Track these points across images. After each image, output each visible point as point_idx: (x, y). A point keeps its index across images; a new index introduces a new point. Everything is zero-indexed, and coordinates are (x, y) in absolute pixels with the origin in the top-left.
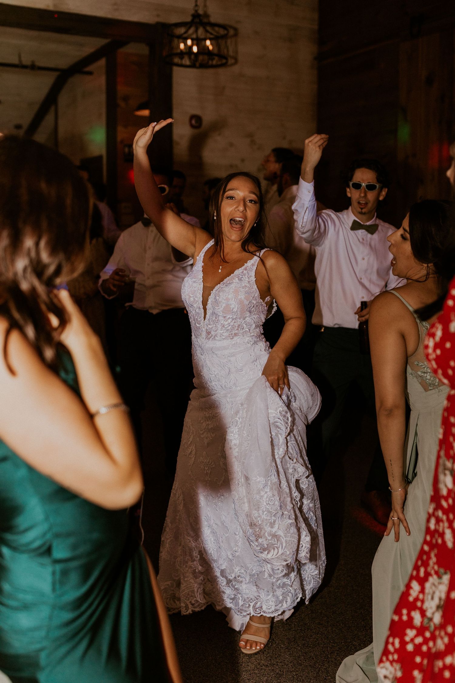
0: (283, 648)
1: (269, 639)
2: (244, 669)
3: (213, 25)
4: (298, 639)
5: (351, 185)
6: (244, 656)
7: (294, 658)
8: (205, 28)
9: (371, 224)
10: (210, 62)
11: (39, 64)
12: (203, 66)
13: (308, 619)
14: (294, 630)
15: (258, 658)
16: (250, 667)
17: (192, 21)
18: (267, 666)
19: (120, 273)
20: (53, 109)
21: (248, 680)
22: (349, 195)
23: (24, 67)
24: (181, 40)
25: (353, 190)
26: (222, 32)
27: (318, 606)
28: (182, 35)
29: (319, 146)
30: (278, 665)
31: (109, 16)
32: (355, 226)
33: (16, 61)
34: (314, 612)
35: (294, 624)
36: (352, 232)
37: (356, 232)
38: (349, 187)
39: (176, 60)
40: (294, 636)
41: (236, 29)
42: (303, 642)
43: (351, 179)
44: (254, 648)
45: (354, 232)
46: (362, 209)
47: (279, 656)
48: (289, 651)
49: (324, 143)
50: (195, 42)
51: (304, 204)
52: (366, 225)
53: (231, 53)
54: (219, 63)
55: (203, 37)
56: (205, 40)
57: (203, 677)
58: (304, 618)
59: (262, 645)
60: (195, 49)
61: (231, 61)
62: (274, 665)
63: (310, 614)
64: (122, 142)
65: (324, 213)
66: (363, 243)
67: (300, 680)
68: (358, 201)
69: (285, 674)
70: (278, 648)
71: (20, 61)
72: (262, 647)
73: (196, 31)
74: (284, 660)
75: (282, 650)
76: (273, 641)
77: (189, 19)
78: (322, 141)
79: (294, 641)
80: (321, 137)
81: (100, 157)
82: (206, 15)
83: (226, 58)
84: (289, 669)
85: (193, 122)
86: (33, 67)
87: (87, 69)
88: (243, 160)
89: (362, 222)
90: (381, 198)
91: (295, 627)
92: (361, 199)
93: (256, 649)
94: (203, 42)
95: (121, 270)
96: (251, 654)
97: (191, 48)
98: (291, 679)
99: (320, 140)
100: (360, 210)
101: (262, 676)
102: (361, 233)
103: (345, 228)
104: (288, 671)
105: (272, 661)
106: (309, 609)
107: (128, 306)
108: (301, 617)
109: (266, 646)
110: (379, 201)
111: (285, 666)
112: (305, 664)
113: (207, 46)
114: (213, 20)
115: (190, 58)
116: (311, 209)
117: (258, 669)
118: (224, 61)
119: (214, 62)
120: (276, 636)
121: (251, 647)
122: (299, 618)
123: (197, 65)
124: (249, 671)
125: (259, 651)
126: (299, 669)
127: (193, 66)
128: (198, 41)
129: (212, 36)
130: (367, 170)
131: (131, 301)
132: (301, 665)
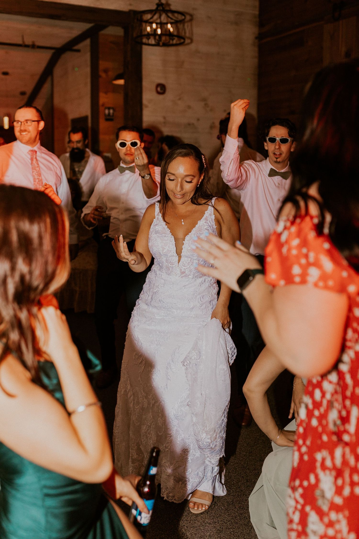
0: (223, 509)
1: (212, 502)
2: (191, 525)
3: (173, 12)
4: (235, 502)
5: (268, 140)
6: (192, 515)
7: (232, 517)
8: (166, 14)
9: (285, 171)
10: (171, 42)
11: (38, 43)
12: (165, 45)
13: (244, 486)
14: (232, 495)
15: (203, 517)
16: (197, 524)
17: (157, 8)
18: (210, 523)
19: (99, 210)
20: (49, 79)
21: (195, 534)
22: (266, 148)
23: (27, 46)
24: (147, 24)
25: (270, 144)
26: (180, 17)
27: (252, 476)
28: (148, 20)
29: (243, 109)
30: (219, 523)
31: (92, 5)
32: (273, 173)
33: (20, 42)
34: (249, 481)
35: (233, 490)
36: (269, 178)
37: (273, 178)
38: (266, 141)
39: (144, 40)
40: (232, 500)
41: (191, 15)
42: (239, 505)
43: (267, 134)
44: (200, 509)
45: (271, 178)
46: (277, 158)
47: (220, 516)
48: (228, 512)
49: (246, 106)
50: (159, 26)
51: (229, 156)
52: (281, 172)
53: (187, 35)
54: (178, 42)
55: (165, 21)
56: (167, 24)
57: (159, 531)
58: (240, 486)
59: (207, 507)
60: (159, 31)
61: (187, 41)
62: (216, 523)
63: (245, 482)
64: (103, 105)
65: (246, 163)
66: (278, 187)
67: (236, 535)
68: (273, 152)
69: (224, 530)
70: (220, 509)
71: (23, 42)
72: (206, 509)
73: (160, 17)
74: (224, 519)
75: (222, 511)
76: (216, 503)
77: (154, 7)
78: (245, 105)
79: (232, 504)
80: (244, 102)
81: (86, 118)
82: (168, 5)
83: (184, 39)
84: (227, 526)
85: (159, 89)
86: (33, 46)
87: (76, 48)
88: (198, 120)
89: (278, 170)
90: (292, 150)
91: (233, 493)
92: (276, 151)
93: (202, 509)
94: (166, 26)
95: (100, 207)
96: (198, 514)
97: (155, 30)
98: (229, 534)
99: (243, 104)
100: (275, 159)
101: (206, 532)
102: (277, 178)
103: (264, 174)
104: (226, 528)
105: (214, 520)
106: (245, 479)
107: (105, 236)
108: (238, 485)
109: (210, 507)
110: (291, 152)
111: (225, 524)
112: (240, 522)
113: (168, 29)
114: (173, 8)
115: (155, 39)
116: (235, 160)
117: (203, 525)
118: (182, 41)
119: (174, 42)
120: (218, 500)
121: (198, 508)
122: (237, 485)
123: (161, 44)
124: (196, 527)
125: (204, 511)
126: (236, 526)
127: (157, 45)
128: (162, 25)
129: (172, 21)
130: (280, 127)
131: (107, 231)
132: (237, 523)
